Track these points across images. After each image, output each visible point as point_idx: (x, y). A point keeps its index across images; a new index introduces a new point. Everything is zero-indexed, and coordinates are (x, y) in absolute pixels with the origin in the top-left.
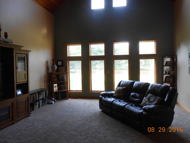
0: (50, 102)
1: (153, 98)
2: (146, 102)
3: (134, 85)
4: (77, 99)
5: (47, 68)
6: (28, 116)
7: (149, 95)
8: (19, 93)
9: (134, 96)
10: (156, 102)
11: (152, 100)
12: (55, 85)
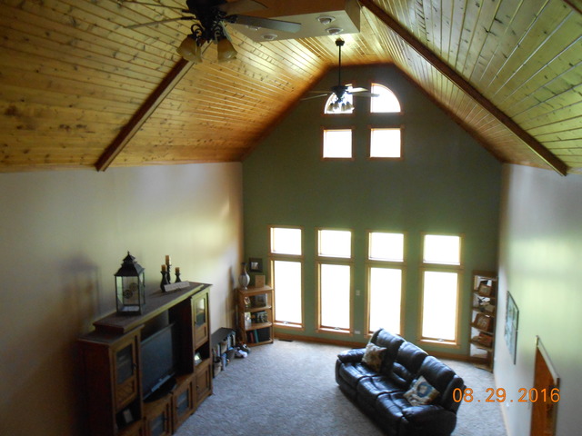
0: (238, 355)
1: (426, 387)
2: (413, 393)
3: (402, 347)
4: (290, 341)
5: (231, 281)
6: (210, 395)
7: (422, 380)
8: (197, 358)
9: (399, 372)
10: (427, 398)
11: (423, 391)
12: (246, 314)
